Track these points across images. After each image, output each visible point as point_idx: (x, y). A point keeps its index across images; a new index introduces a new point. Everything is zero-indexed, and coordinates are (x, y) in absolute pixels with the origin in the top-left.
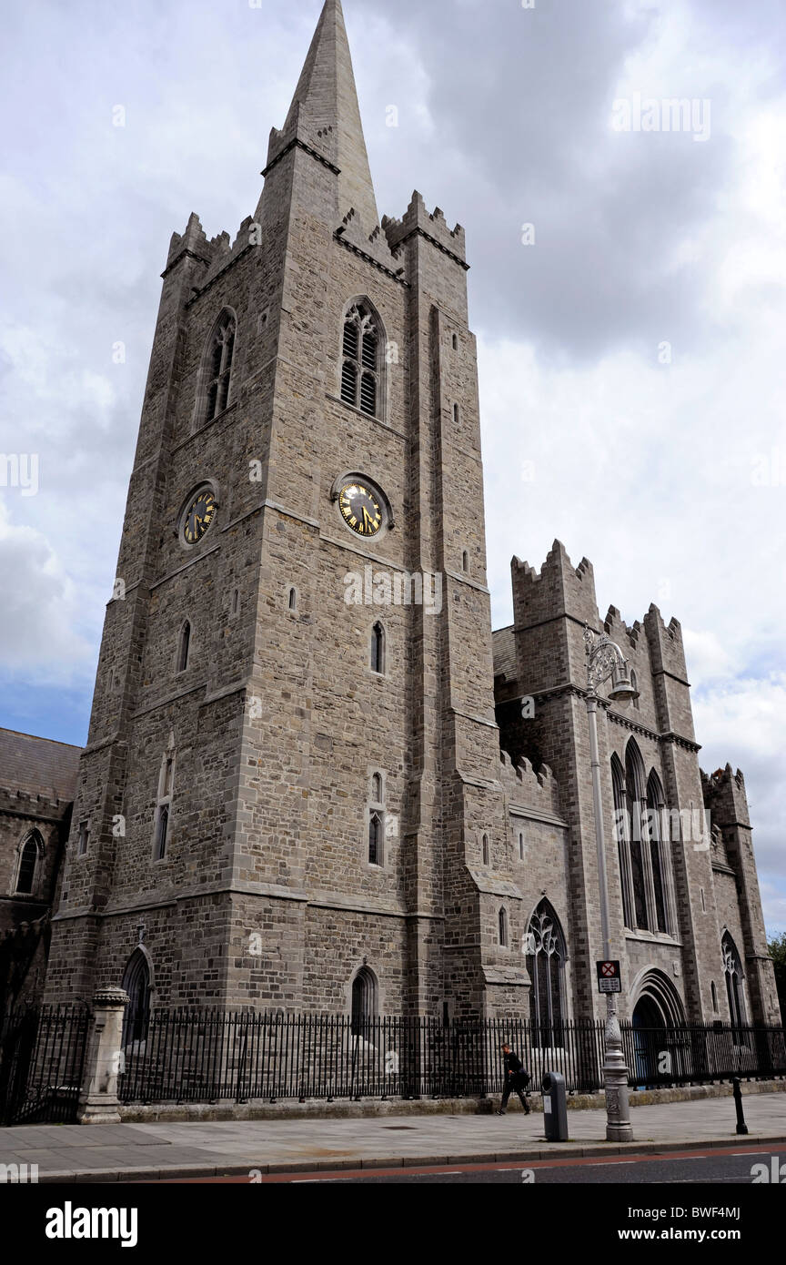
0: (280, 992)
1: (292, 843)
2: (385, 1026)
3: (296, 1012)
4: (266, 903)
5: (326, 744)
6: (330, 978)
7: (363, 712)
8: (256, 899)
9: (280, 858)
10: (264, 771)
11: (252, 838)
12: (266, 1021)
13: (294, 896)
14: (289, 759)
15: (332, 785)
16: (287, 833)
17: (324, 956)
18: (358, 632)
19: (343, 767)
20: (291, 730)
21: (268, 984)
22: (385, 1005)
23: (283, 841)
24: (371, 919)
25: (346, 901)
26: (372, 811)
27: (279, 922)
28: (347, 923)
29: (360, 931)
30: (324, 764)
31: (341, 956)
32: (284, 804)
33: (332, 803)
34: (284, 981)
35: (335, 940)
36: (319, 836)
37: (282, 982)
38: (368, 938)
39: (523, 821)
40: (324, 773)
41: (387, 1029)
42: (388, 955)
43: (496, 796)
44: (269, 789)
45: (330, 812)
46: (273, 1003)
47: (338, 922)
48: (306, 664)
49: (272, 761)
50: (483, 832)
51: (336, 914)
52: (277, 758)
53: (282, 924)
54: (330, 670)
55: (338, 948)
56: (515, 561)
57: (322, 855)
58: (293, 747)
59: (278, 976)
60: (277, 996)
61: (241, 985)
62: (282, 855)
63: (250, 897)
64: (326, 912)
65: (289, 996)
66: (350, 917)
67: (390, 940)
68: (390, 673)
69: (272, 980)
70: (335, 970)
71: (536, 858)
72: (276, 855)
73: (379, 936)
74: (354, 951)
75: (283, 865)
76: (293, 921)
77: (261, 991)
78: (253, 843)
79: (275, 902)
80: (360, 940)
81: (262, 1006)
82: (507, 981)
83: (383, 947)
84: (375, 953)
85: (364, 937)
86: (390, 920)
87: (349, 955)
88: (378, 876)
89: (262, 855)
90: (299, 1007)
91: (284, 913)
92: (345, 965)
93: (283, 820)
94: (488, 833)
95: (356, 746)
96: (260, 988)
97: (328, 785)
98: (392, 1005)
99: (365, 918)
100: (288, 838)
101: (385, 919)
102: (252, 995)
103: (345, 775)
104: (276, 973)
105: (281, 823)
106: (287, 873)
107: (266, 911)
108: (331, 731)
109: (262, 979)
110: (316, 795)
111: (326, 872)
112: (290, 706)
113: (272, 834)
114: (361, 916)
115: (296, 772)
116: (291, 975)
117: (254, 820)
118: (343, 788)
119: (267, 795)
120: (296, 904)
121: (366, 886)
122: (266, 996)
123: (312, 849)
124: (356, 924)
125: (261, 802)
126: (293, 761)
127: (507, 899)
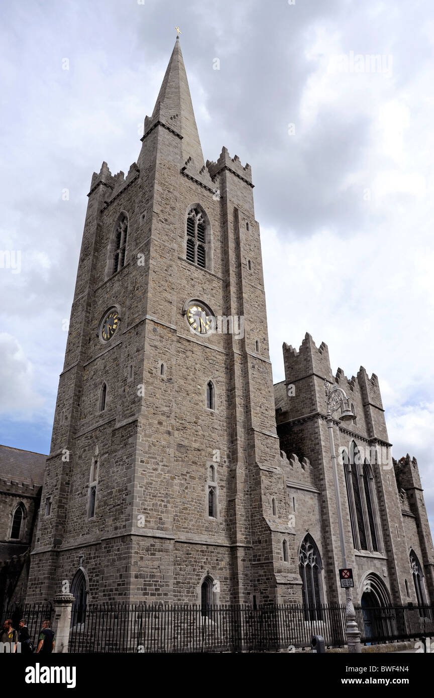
0: (160, 592)
1: (166, 506)
2: (220, 610)
3: (169, 603)
4: (152, 541)
5: (183, 450)
6: (189, 583)
7: (203, 431)
8: (146, 539)
9: (158, 515)
10: (149, 466)
11: (143, 504)
12: (153, 609)
13: (167, 537)
14: (163, 459)
15: (187, 473)
16: (163, 501)
17: (185, 570)
18: (199, 387)
19: (193, 462)
20: (164, 443)
21: (154, 587)
22: (220, 598)
23: (160, 505)
24: (211, 549)
25: (197, 538)
26: (210, 487)
27: (159, 551)
28: (197, 551)
29: (205, 555)
30: (183, 461)
31: (194, 570)
32: (160, 484)
33: (187, 483)
34: (163, 586)
35: (191, 561)
36: (180, 502)
37: (161, 586)
38: (209, 559)
39: (295, 490)
40: (182, 466)
41: (222, 612)
42: (221, 569)
43: (279, 476)
44: (152, 476)
45: (186, 488)
46: (156, 599)
47: (192, 551)
48: (171, 405)
49: (153, 460)
50: (272, 497)
51: (191, 546)
52: (156, 458)
53: (161, 553)
54: (184, 408)
55: (192, 565)
56: (284, 345)
57: (182, 512)
58: (165, 452)
59: (159, 583)
60: (159, 595)
61: (138, 589)
62: (160, 514)
63: (142, 538)
64: (185, 545)
65: (166, 594)
66: (199, 548)
67: (222, 560)
68: (218, 409)
69: (155, 585)
70: (191, 578)
71: (303, 511)
72: (157, 513)
73: (215, 558)
74: (202, 567)
75: (161, 519)
76: (167, 551)
77: (150, 592)
78: (143, 507)
79: (157, 540)
80: (205, 560)
81: (151, 600)
82: (289, 582)
83: (218, 564)
84: (214, 568)
85: (207, 559)
86: (222, 549)
87: (199, 569)
88: (214, 524)
89: (149, 514)
90: (171, 601)
91: (162, 546)
92: (197, 575)
93: (160, 493)
94: (275, 497)
95: (199, 450)
96: (149, 590)
97: (185, 473)
98: (224, 598)
99: (207, 548)
100: (163, 504)
101: (219, 548)
102: (145, 594)
103: (194, 467)
104: (158, 581)
105: (159, 495)
106: (163, 523)
107: (152, 545)
108: (186, 443)
109: (150, 585)
110: (179, 479)
111: (185, 522)
112: (162, 429)
113: (154, 502)
114: (205, 547)
115: (167, 466)
116: (167, 582)
117: (144, 494)
118: (193, 474)
119: (151, 480)
120: (168, 541)
121: (207, 529)
122: (153, 595)
123: (177, 509)
124: (202, 551)
125: (147, 483)
126: (165, 460)
127: (287, 535)
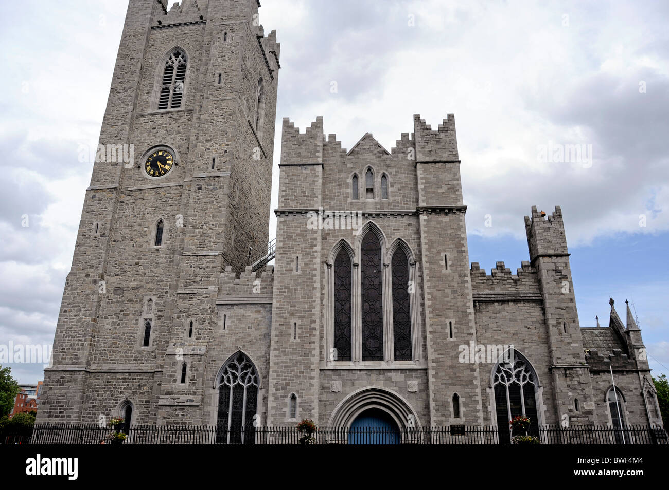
0: (64, 414)
1: (82, 344)
2: (135, 430)
3: (71, 423)
4: (62, 375)
5: (119, 292)
6: (105, 406)
7: (144, 269)
8: (57, 373)
9: (75, 352)
10: (72, 314)
11: (61, 346)
12: (55, 428)
13: (77, 369)
14: (85, 305)
15: (121, 311)
16: (80, 340)
17: (103, 396)
18: (146, 229)
19: (129, 301)
20: (88, 291)
21: (58, 411)
22: (137, 419)
23: (78, 344)
24: (134, 376)
25: (120, 368)
26: (146, 319)
27: (68, 382)
28: (118, 379)
29: (126, 382)
30: (118, 302)
31: (112, 395)
32: (80, 327)
33: (120, 320)
34: (67, 409)
35: (110, 388)
36: (110, 338)
37: (65, 410)
38: (130, 385)
40: (116, 306)
42: (143, 393)
43: (205, 296)
44: (72, 322)
45: (119, 325)
46: (59, 420)
47: (112, 379)
48: (100, 257)
49: (76, 308)
50: (189, 320)
51: (112, 375)
52: (79, 306)
53: (69, 383)
54: (126, 254)
55: (111, 391)
57: (111, 347)
58: (89, 299)
59: (64, 407)
60: (62, 417)
61: (44, 412)
62: (76, 351)
63: (54, 373)
64: (106, 375)
65: (69, 416)
66: (118, 376)
67: (145, 385)
68: (165, 244)
69: (60, 409)
70: (107, 403)
71: (237, 328)
72: (74, 351)
73: (138, 384)
74: (121, 393)
75: (76, 355)
76: (75, 381)
77: (54, 415)
78: (61, 348)
79: (67, 373)
80: (125, 387)
81: (54, 421)
83: (140, 389)
84: (134, 393)
85: (128, 385)
86: (146, 375)
87: (118, 394)
88: (145, 353)
89: (65, 352)
90: (73, 421)
91: (71, 377)
92: (114, 400)
93: (78, 334)
94: (194, 319)
95: (138, 288)
96: (54, 413)
97: (118, 311)
98: (142, 419)
99: (129, 376)
100: (80, 342)
101: (142, 374)
102: (49, 416)
103: (130, 304)
104: (63, 406)
105: (78, 336)
106: (78, 359)
107: (61, 378)
108: (123, 285)
109: (55, 409)
110: (111, 318)
111: (112, 355)
112: (90, 279)
113: (72, 342)
114: (127, 374)
115: (88, 310)
116: (71, 406)
117: (63, 338)
118: (128, 311)
119: (72, 325)
120: (78, 373)
121: (136, 359)
122: (56, 417)
123: (105, 345)
124: (123, 379)
125: (67, 328)
126: (87, 306)
127: (189, 356)
